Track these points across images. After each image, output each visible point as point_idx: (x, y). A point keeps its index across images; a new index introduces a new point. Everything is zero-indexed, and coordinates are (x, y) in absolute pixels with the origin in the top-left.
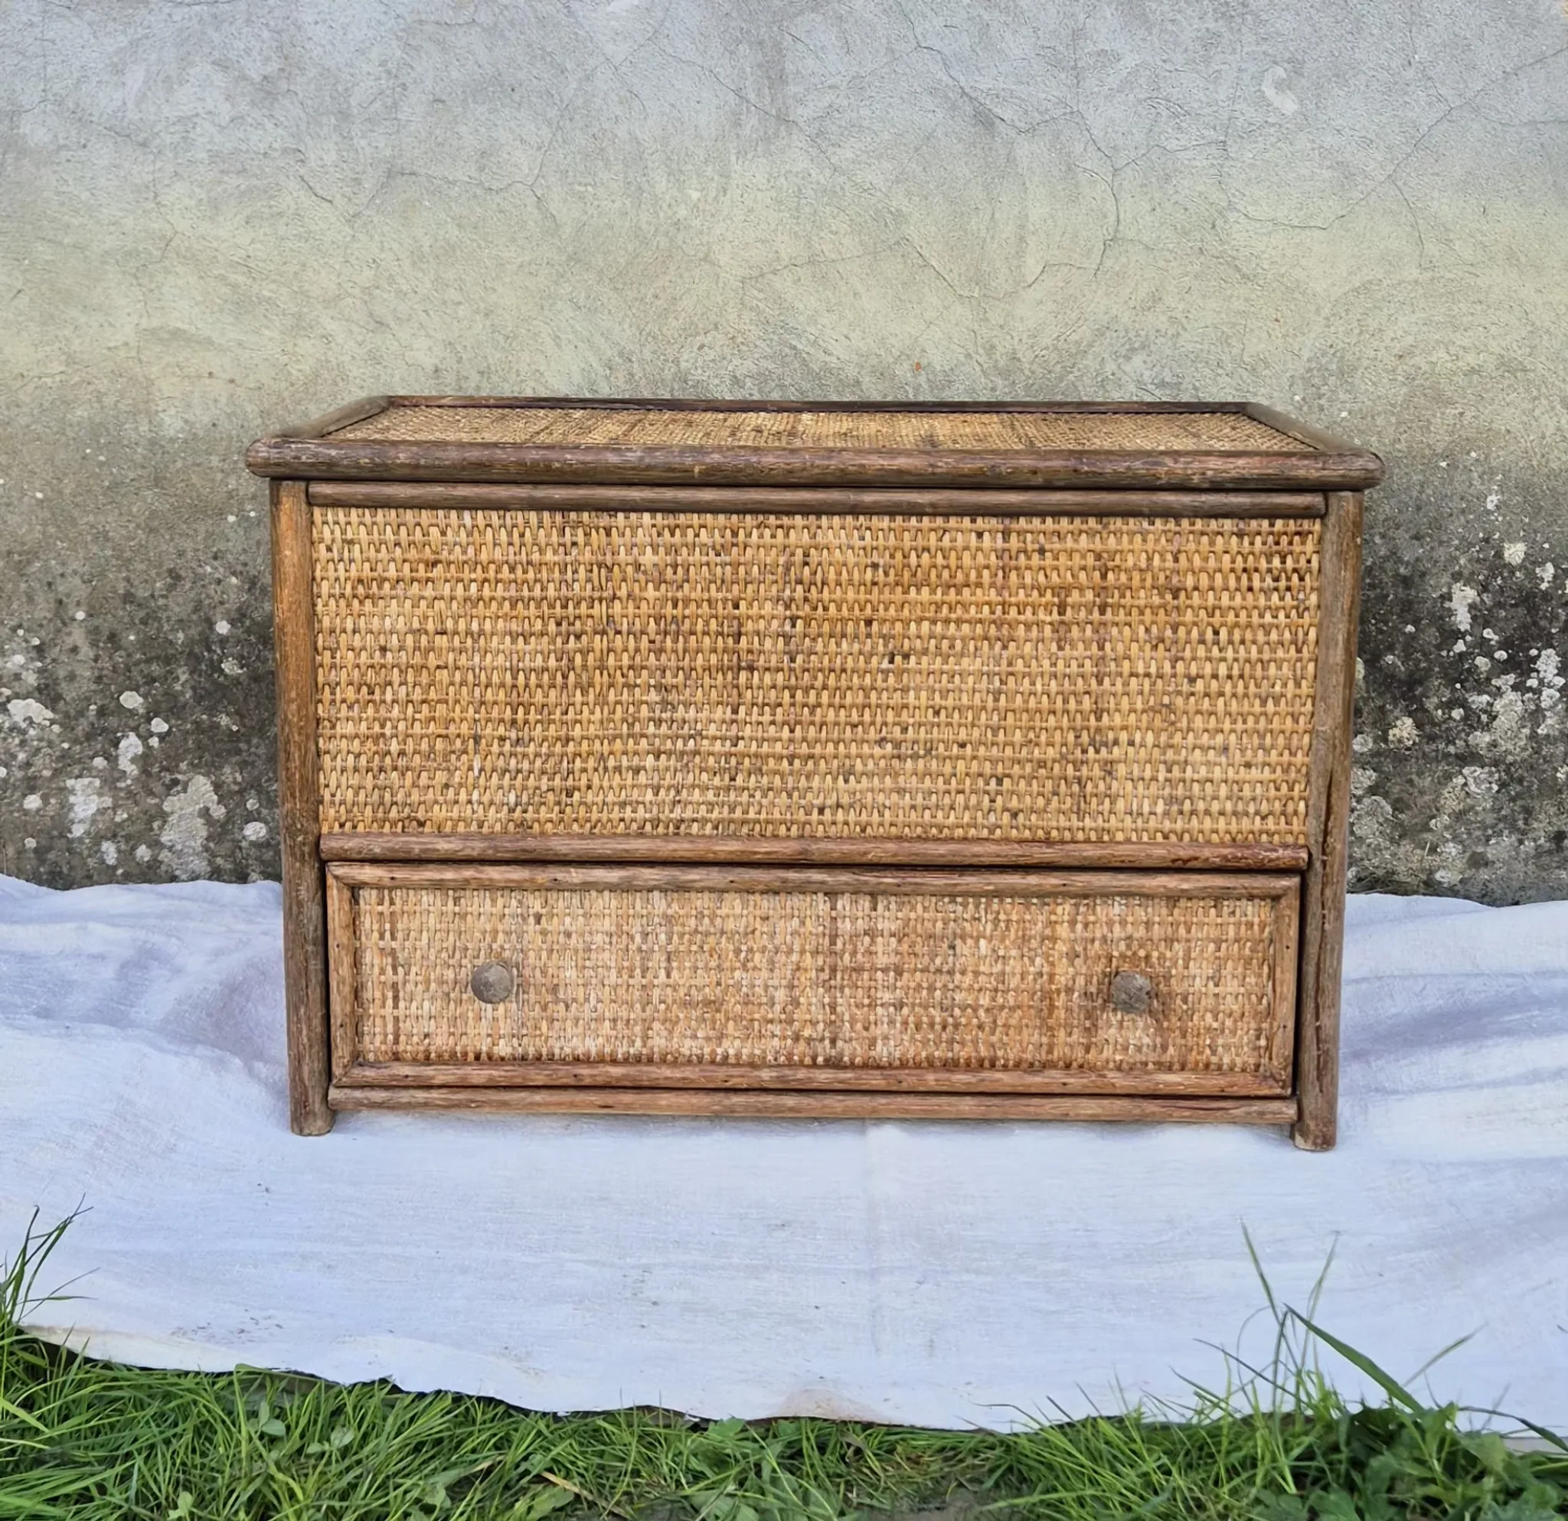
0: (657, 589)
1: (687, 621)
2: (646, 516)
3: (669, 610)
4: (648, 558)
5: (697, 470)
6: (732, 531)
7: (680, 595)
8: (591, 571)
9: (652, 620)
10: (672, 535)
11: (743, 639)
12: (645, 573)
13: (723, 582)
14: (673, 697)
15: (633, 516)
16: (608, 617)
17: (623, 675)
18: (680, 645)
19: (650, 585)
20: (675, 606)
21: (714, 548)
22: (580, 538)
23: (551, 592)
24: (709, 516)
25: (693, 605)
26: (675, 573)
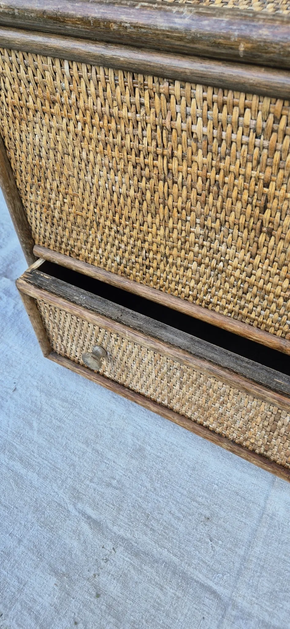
0: (205, 155)
1: (226, 186)
2: (199, 89)
3: (212, 174)
4: (198, 128)
5: (242, 48)
6: (275, 117)
7: (222, 165)
8: (156, 131)
9: (200, 179)
10: (220, 111)
11: (268, 212)
12: (196, 140)
13: (258, 163)
14: (212, 234)
15: (188, 86)
16: (168, 170)
17: (178, 212)
18: (219, 204)
19: (200, 152)
20: (218, 173)
21: (255, 131)
22: (146, 101)
23: (127, 142)
24: (255, 97)
25: (232, 176)
26: (220, 146)
